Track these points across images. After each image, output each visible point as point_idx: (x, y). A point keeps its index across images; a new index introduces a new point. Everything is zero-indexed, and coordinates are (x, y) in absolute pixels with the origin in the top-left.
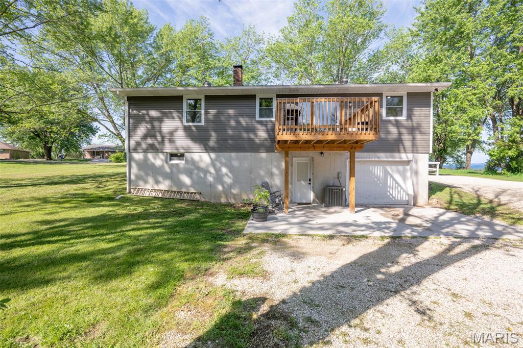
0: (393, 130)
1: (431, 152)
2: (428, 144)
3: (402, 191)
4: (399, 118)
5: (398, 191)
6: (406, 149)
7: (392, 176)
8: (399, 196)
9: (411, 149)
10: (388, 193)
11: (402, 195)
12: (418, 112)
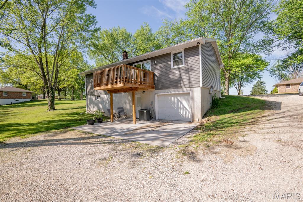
0: (177, 73)
1: (201, 86)
2: (199, 81)
3: (188, 112)
4: (181, 66)
5: (186, 113)
6: (186, 85)
7: (181, 103)
8: (186, 115)
9: (188, 85)
10: (180, 114)
11: (188, 115)
12: (190, 60)
